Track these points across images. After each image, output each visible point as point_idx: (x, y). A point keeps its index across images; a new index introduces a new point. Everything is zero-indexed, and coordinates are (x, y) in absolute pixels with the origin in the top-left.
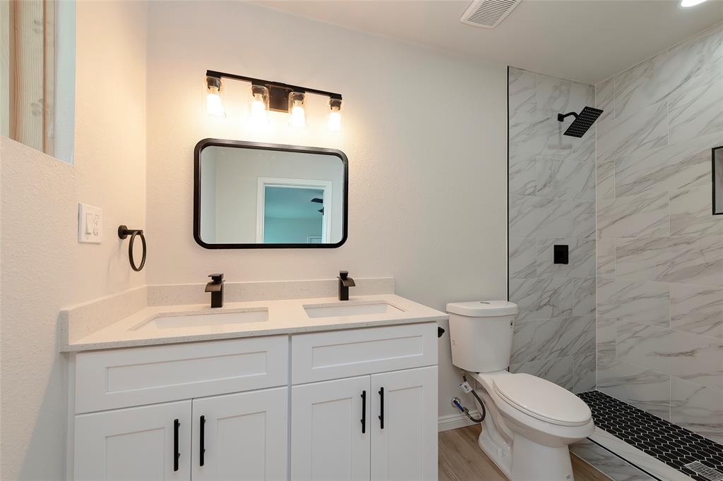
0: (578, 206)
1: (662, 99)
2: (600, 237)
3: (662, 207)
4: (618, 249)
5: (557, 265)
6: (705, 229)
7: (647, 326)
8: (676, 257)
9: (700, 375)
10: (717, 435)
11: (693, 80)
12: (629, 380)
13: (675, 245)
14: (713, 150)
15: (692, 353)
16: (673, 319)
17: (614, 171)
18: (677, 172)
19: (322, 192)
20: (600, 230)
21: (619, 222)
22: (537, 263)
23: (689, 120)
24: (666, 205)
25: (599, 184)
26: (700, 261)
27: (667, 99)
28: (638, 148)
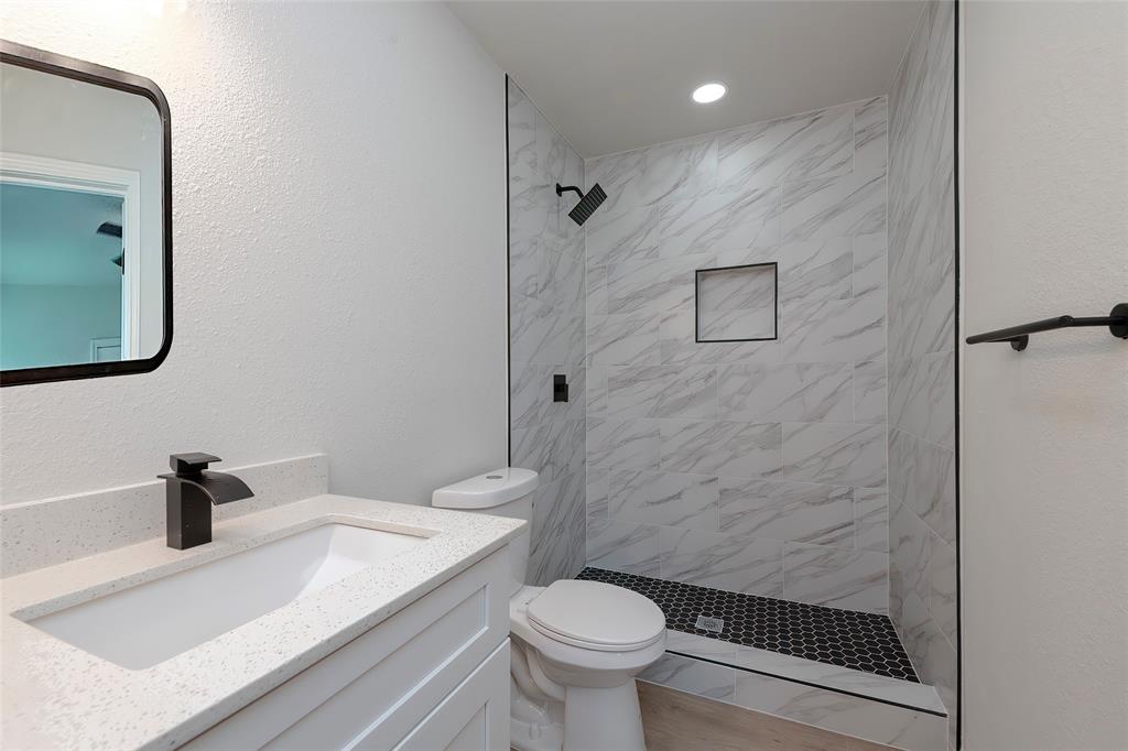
0: (572, 321)
1: (654, 203)
2: (590, 364)
3: (652, 331)
4: (610, 380)
5: (557, 403)
6: (689, 358)
7: (640, 473)
8: (665, 389)
9: (687, 517)
10: (699, 578)
11: (680, 190)
12: (622, 542)
13: (665, 375)
14: (697, 271)
15: (679, 496)
16: (663, 460)
17: (604, 281)
18: (666, 291)
19: (117, 204)
20: (591, 354)
21: (612, 346)
22: (540, 402)
23: (678, 234)
24: (657, 328)
25: (590, 294)
26: (685, 393)
27: (659, 204)
28: (630, 256)
